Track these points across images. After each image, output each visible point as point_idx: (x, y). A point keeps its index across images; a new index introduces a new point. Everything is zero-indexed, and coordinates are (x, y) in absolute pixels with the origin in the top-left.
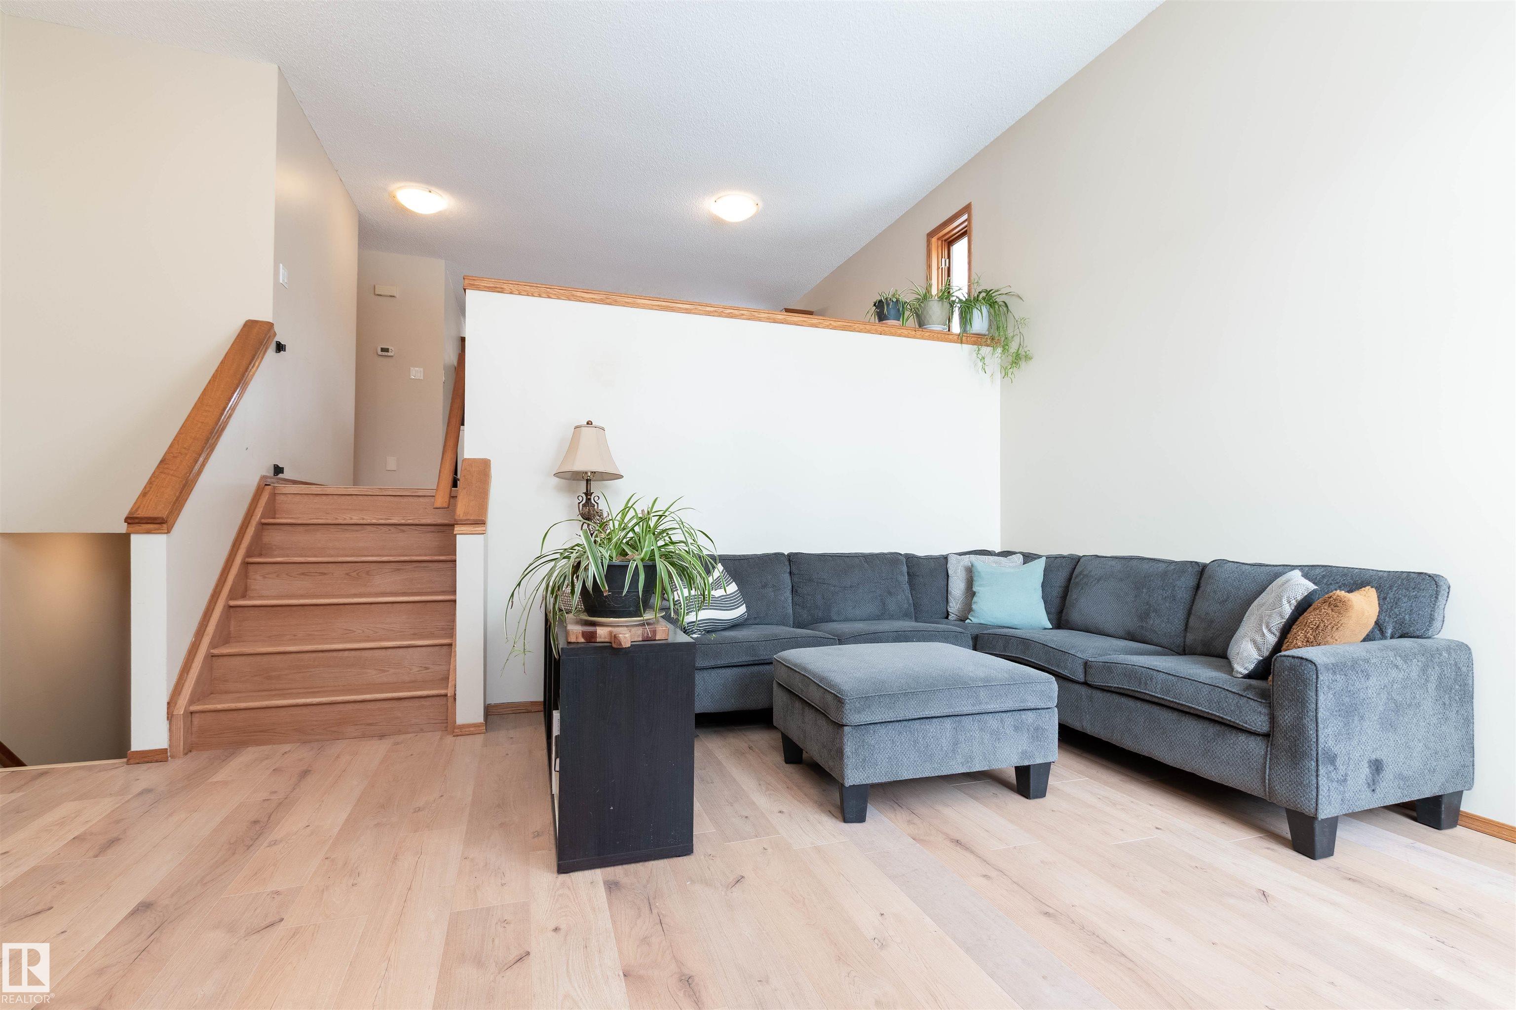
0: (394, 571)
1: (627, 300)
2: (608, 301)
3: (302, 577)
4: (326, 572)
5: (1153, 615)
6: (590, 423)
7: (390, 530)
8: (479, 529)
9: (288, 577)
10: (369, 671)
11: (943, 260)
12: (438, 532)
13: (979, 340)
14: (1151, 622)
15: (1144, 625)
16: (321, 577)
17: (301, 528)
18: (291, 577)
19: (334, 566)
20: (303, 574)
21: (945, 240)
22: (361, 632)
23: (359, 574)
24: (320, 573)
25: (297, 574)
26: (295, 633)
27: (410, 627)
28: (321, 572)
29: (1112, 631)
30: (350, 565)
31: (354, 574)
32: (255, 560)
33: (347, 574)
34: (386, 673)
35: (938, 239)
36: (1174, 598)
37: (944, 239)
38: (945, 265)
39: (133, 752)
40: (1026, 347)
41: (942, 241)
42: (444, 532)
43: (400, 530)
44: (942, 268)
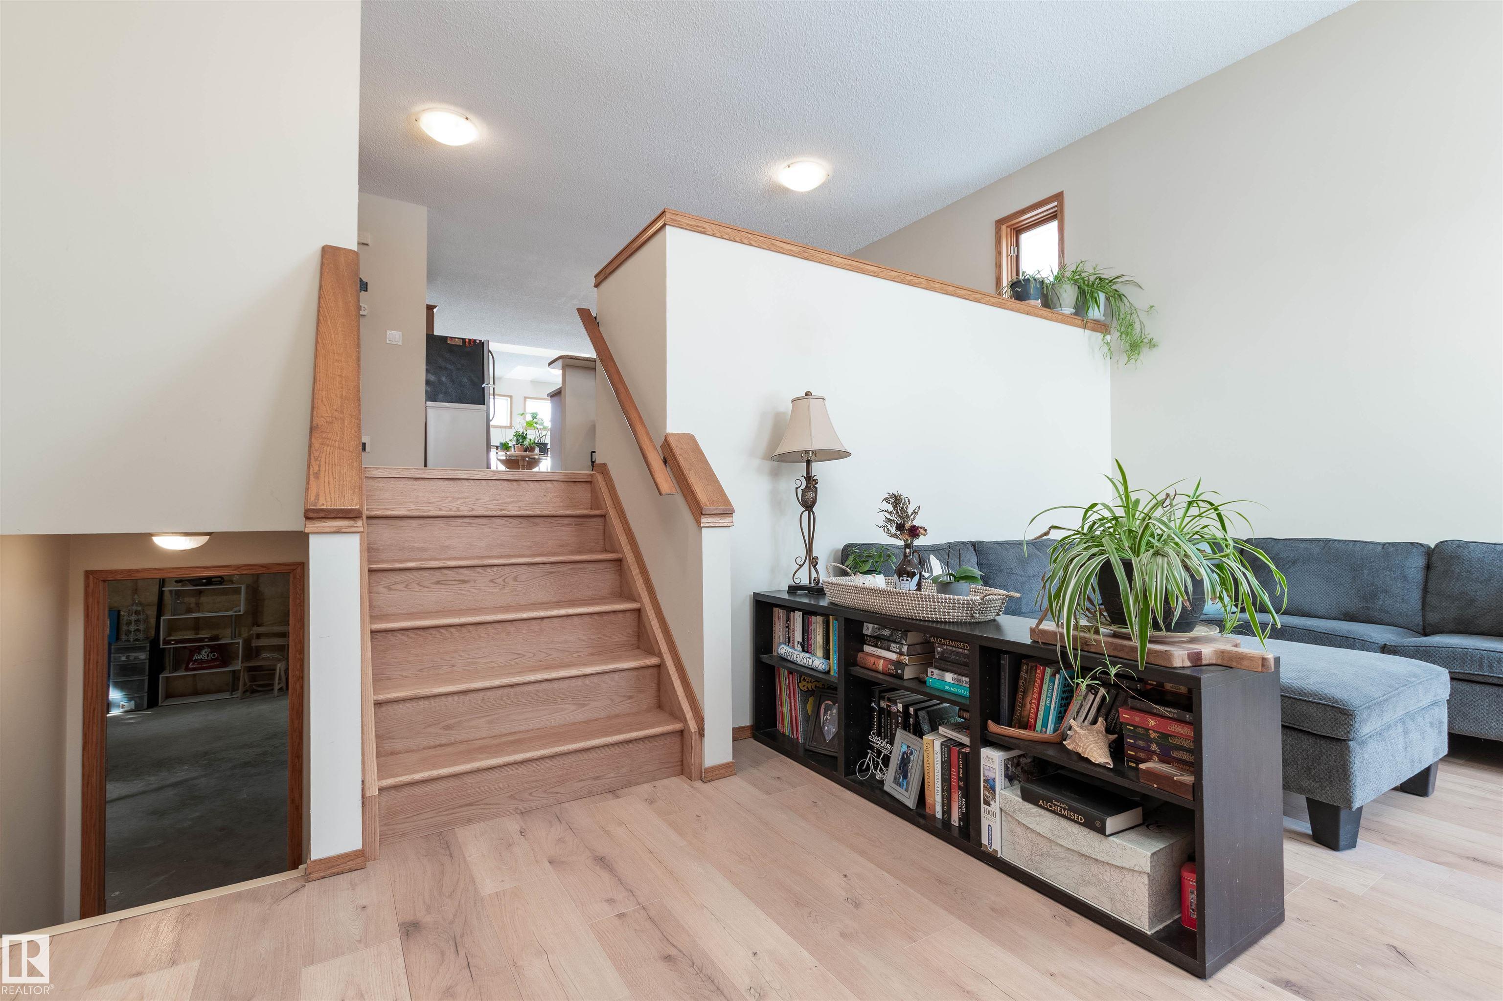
0: (546, 575)
1: (822, 256)
2: (806, 255)
3: (439, 586)
4: (466, 579)
5: (1382, 596)
6: (809, 394)
7: (521, 523)
8: (726, 520)
9: (420, 588)
10: (567, 706)
11: (1012, 247)
12: (576, 525)
13: (1101, 327)
14: (1381, 603)
15: (1370, 605)
16: (460, 586)
17: (415, 523)
18: (424, 587)
19: (476, 570)
20: (438, 583)
21: (1014, 229)
22: (531, 655)
23: (506, 580)
24: (458, 580)
25: (431, 584)
26: (453, 662)
27: (587, 646)
28: (461, 578)
29: (1321, 611)
30: (495, 569)
31: (500, 581)
32: (375, 566)
33: (492, 581)
34: (585, 708)
35: (1007, 227)
36: (1405, 578)
37: (1013, 227)
38: (1014, 253)
39: (315, 861)
40: (1149, 334)
41: (1011, 229)
42: (582, 524)
43: (533, 523)
44: (1011, 256)
